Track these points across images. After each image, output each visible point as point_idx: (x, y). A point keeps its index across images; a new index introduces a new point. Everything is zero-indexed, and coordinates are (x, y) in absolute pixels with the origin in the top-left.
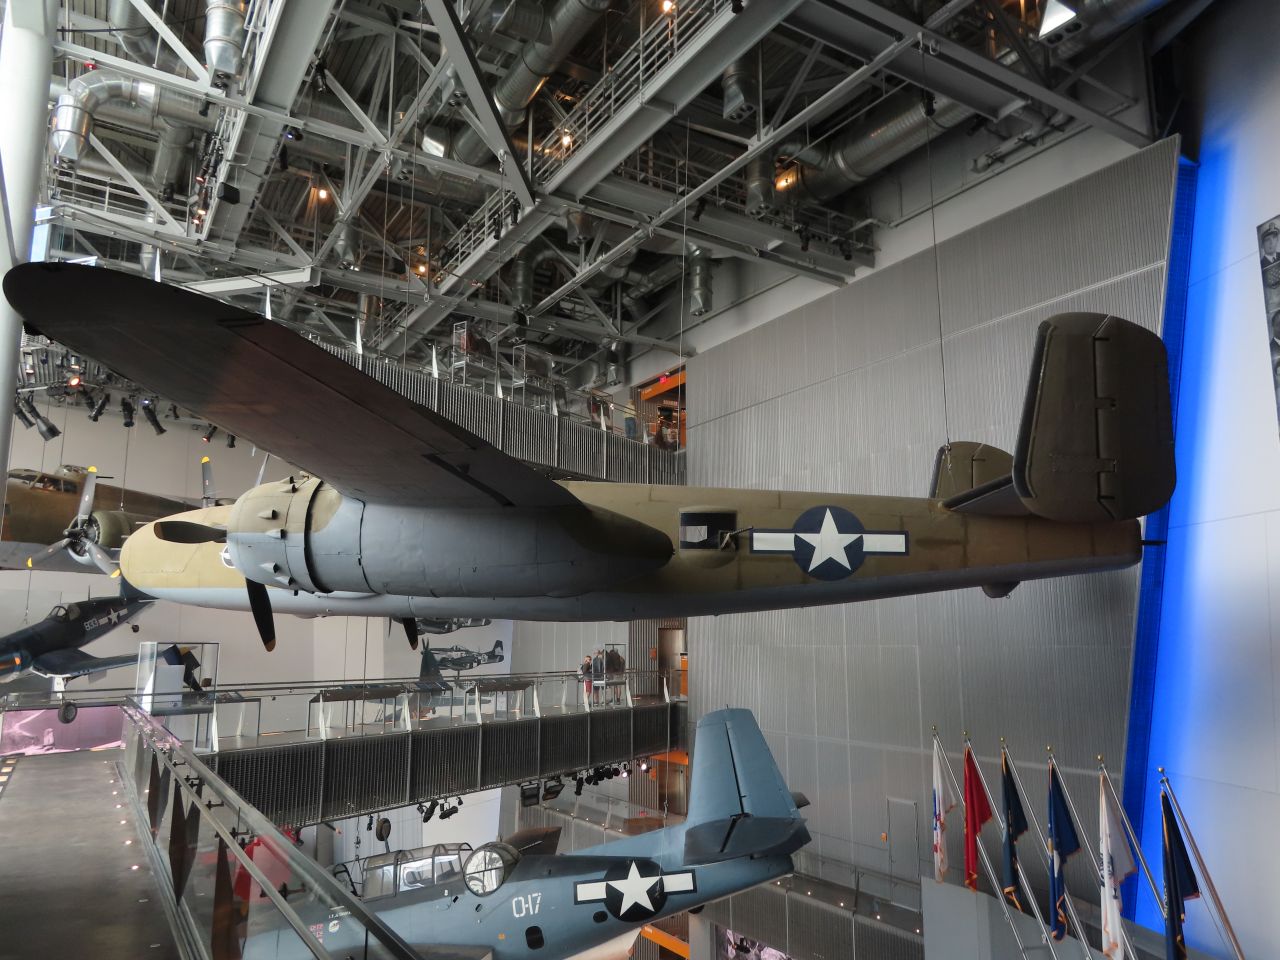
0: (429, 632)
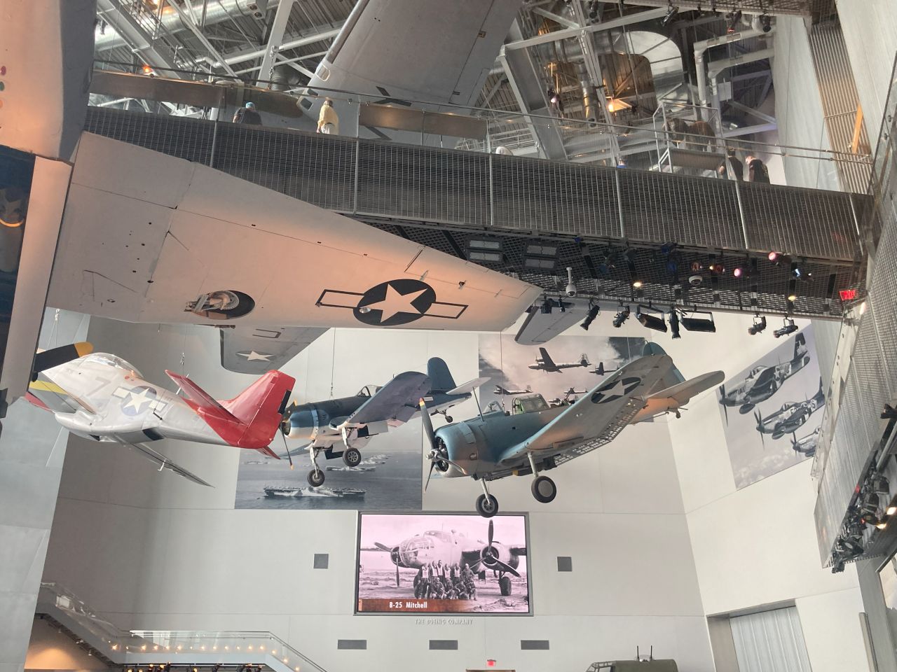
0: (758, 402)
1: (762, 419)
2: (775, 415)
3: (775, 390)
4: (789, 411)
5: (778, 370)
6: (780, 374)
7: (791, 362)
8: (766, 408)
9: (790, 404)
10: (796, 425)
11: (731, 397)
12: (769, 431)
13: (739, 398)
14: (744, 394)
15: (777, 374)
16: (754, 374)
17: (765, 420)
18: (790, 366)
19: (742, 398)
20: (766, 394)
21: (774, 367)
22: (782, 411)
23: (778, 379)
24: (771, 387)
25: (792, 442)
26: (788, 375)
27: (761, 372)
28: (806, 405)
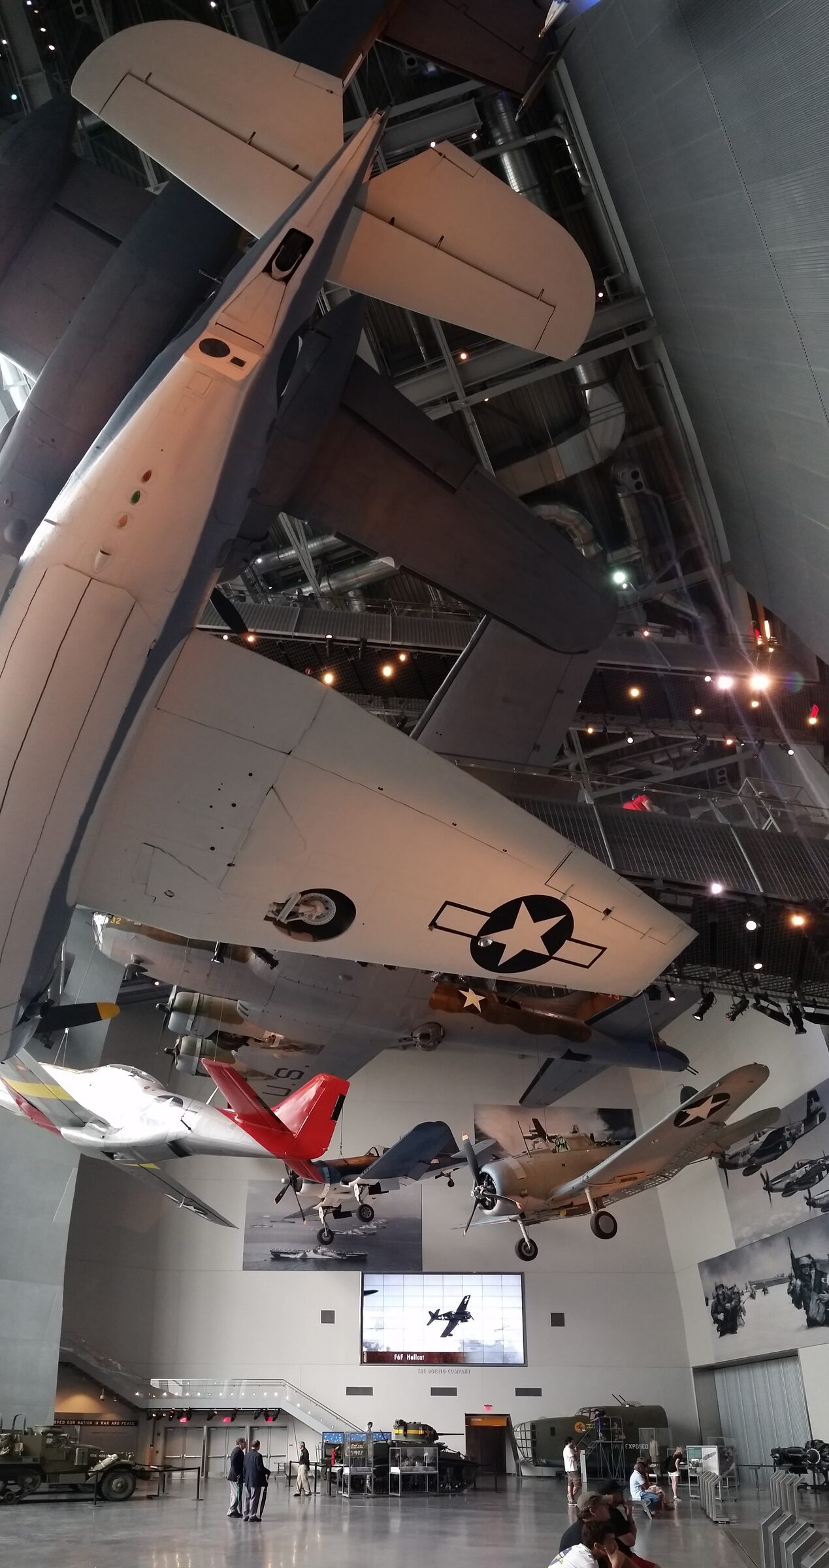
0: (764, 1163)
1: (770, 1179)
2: (786, 1174)
3: (785, 1149)
4: (803, 1169)
5: (788, 1130)
6: (790, 1134)
7: (804, 1121)
8: (773, 1169)
9: (805, 1162)
10: (810, 1183)
11: (733, 1161)
12: (778, 1190)
13: (741, 1161)
14: (748, 1156)
15: (787, 1134)
16: (760, 1137)
17: (773, 1181)
18: (803, 1125)
19: (746, 1160)
20: (775, 1154)
21: (784, 1127)
22: (794, 1169)
23: (788, 1139)
24: (781, 1148)
25: (806, 1198)
26: (800, 1134)
27: (768, 1133)
28: (823, 1161)
